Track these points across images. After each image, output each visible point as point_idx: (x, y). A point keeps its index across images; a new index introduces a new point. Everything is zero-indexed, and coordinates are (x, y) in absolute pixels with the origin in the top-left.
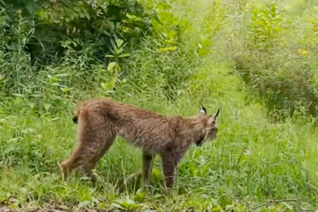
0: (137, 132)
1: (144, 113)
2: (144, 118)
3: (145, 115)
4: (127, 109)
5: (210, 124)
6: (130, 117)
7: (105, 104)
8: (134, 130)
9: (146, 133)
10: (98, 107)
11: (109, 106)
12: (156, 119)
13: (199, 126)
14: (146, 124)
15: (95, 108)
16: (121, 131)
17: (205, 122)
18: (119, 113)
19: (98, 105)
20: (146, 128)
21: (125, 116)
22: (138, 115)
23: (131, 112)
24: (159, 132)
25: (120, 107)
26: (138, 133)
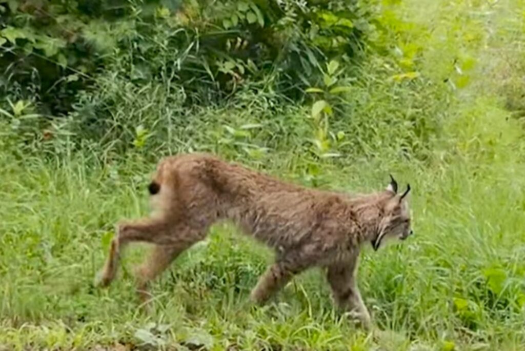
0: (256, 217)
1: (271, 183)
2: (270, 192)
3: (274, 185)
4: (243, 175)
5: (390, 211)
6: (248, 188)
7: (208, 163)
8: (251, 213)
9: (271, 216)
10: (195, 168)
11: (214, 166)
12: (291, 194)
13: (371, 215)
14: (273, 202)
15: (191, 168)
16: (231, 212)
17: (381, 207)
18: (230, 180)
19: (196, 164)
20: (272, 209)
21: (240, 187)
22: (260, 186)
23: (249, 180)
24: (294, 215)
25: (232, 171)
26: (258, 217)
